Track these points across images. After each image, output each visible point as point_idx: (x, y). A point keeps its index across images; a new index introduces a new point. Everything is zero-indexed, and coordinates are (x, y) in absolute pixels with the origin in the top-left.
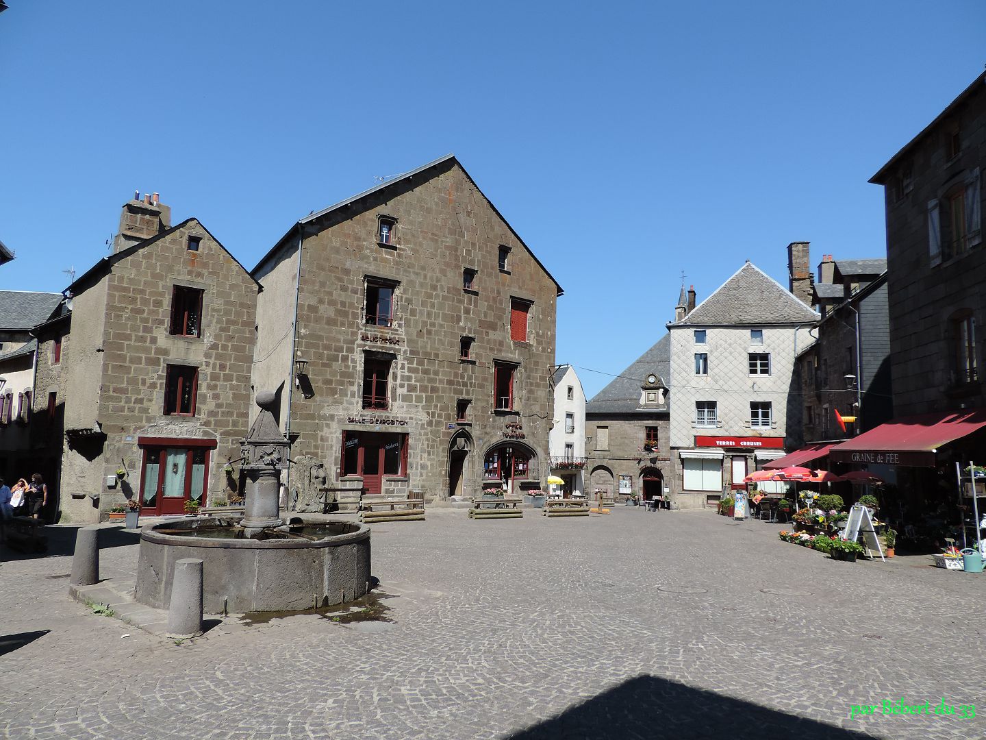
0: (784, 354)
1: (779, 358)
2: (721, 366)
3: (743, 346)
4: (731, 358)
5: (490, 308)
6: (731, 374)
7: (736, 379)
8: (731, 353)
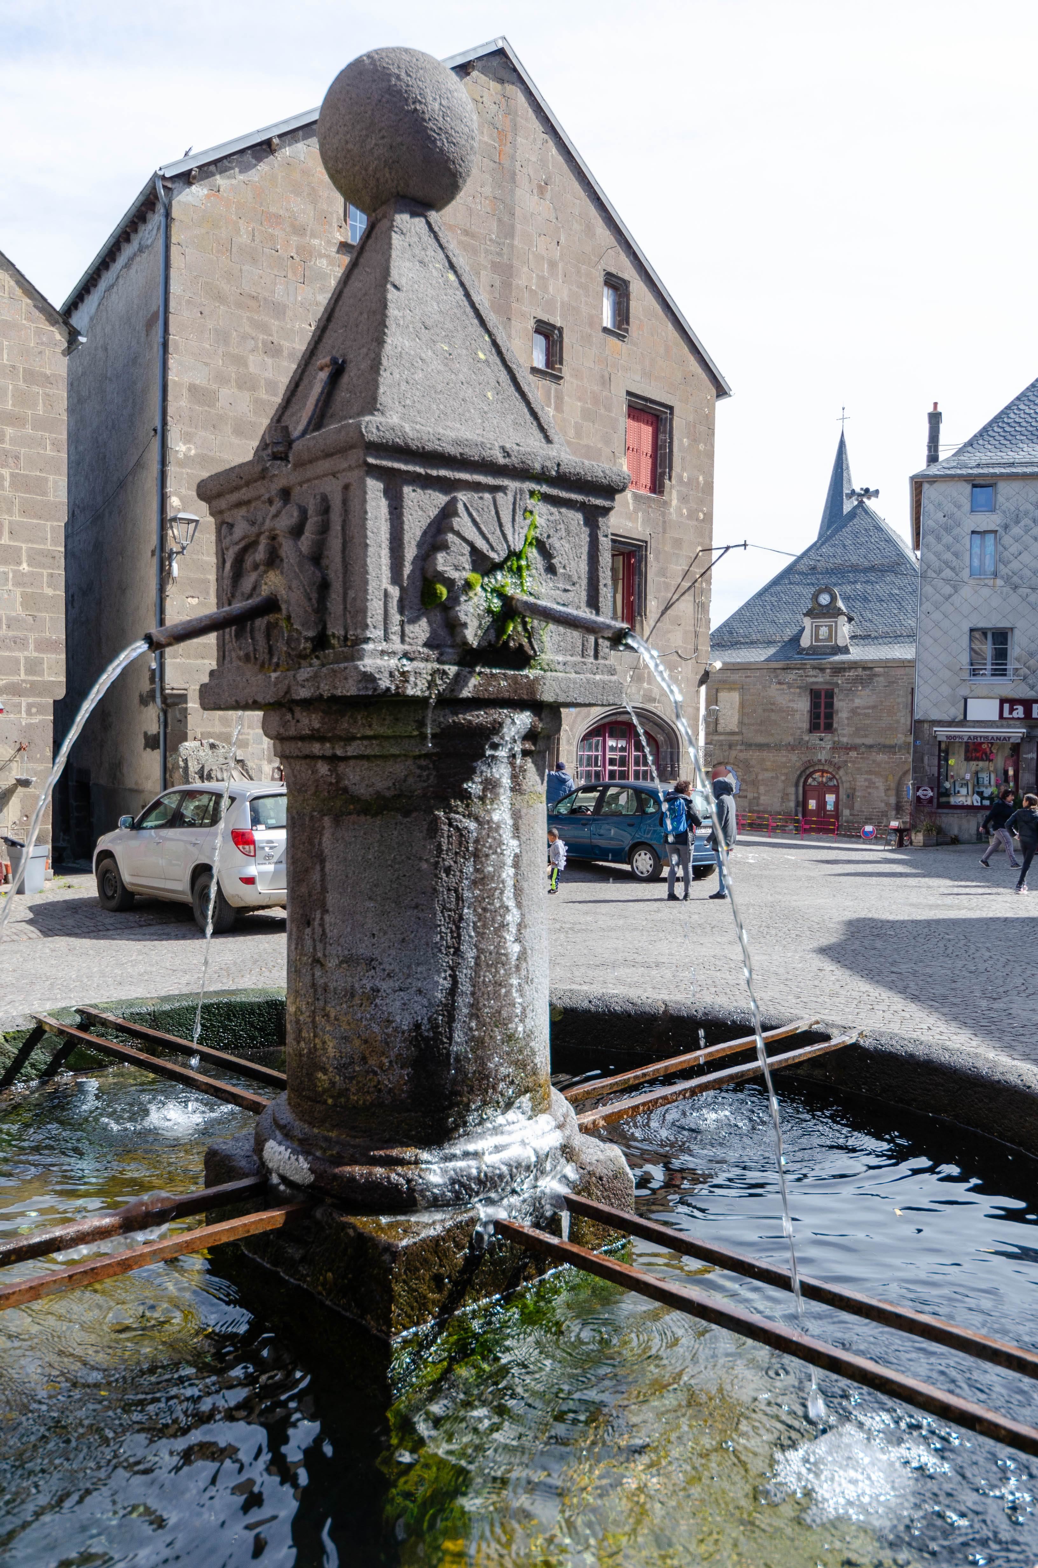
2: (1025, 557)
5: (587, 415)
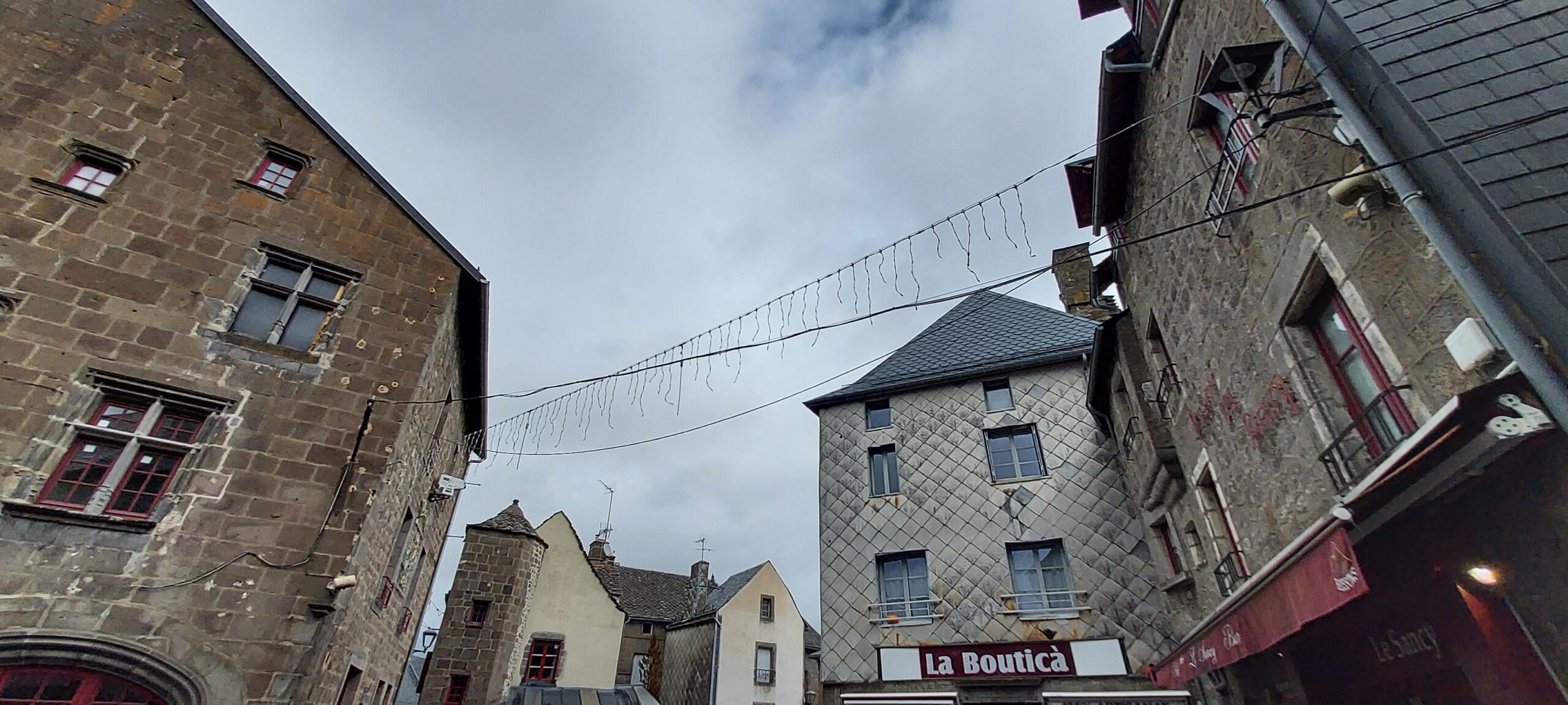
0: (1068, 421)
1: (1057, 431)
2: (926, 468)
3: (970, 417)
4: (946, 445)
6: (950, 482)
7: (963, 491)
8: (945, 437)
